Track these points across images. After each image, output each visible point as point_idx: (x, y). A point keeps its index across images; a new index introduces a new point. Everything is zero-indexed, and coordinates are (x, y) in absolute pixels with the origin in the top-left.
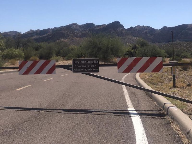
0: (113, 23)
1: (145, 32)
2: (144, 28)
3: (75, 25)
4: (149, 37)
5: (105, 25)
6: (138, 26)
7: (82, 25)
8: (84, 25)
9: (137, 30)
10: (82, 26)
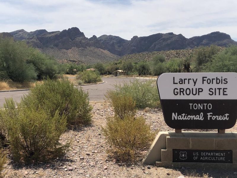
0: (69, 29)
1: (112, 42)
2: (111, 38)
3: (22, 32)
4: (116, 49)
5: (59, 31)
6: (104, 36)
7: (31, 32)
8: (34, 32)
9: (102, 40)
10: (31, 34)
